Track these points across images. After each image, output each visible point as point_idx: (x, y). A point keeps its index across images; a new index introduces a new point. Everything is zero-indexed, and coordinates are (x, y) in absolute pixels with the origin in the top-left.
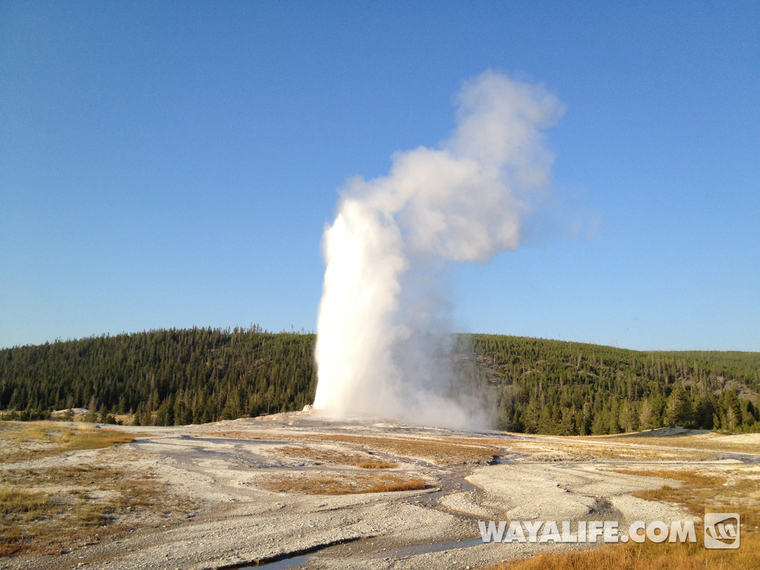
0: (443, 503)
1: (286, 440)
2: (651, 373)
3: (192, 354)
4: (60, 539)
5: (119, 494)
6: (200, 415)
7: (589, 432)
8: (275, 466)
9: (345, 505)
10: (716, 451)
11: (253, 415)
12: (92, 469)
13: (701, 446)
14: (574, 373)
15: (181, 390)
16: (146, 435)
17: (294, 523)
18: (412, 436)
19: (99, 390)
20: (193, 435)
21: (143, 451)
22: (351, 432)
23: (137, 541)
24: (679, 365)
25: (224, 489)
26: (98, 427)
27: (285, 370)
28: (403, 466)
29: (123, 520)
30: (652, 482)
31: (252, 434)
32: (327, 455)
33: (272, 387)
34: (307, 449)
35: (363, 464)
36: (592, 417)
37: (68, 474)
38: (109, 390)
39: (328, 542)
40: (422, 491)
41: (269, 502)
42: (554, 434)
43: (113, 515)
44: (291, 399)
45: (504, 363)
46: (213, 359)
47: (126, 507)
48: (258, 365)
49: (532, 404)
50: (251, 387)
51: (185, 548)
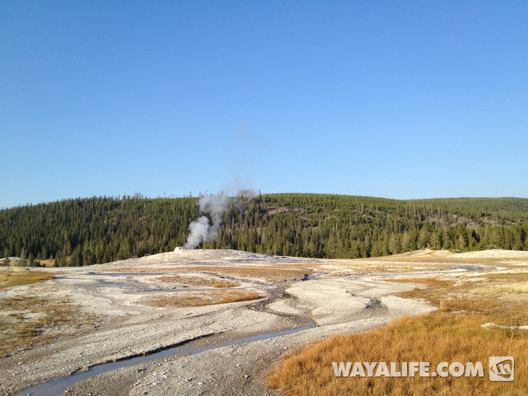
0: (271, 307)
1: (163, 272)
2: (410, 214)
3: (94, 215)
4: (5, 347)
5: (45, 315)
6: (102, 257)
7: (369, 256)
8: (156, 290)
9: (204, 313)
10: (451, 264)
11: (140, 256)
12: (25, 299)
13: (441, 261)
14: (359, 217)
15: (87, 241)
16: (63, 274)
17: (169, 326)
18: (251, 265)
19: (27, 243)
20: (96, 272)
21: (61, 284)
22: (208, 264)
23: (60, 346)
24: (428, 208)
25: (120, 307)
26: (28, 269)
27: (160, 224)
28: (244, 285)
29: (48, 332)
30: (408, 286)
31: (139, 269)
32: (191, 281)
33: (152, 236)
34: (178, 277)
35: (216, 285)
36: (370, 246)
37: (7, 303)
38: (34, 243)
39: (192, 338)
40: (256, 301)
41: (152, 314)
42: (346, 258)
43: (42, 329)
44: (166, 244)
45: (312, 212)
46: (109, 218)
47: (50, 323)
48: (142, 221)
49: (331, 239)
50: (137, 237)
51: (94, 348)
